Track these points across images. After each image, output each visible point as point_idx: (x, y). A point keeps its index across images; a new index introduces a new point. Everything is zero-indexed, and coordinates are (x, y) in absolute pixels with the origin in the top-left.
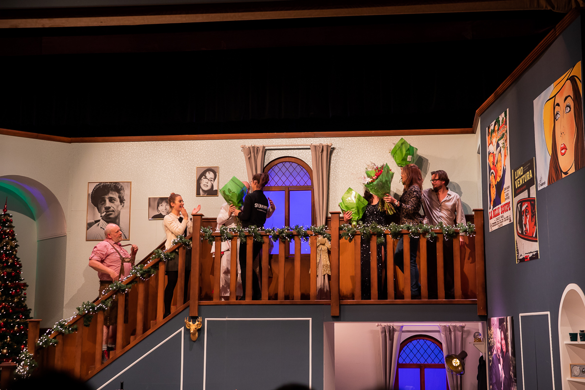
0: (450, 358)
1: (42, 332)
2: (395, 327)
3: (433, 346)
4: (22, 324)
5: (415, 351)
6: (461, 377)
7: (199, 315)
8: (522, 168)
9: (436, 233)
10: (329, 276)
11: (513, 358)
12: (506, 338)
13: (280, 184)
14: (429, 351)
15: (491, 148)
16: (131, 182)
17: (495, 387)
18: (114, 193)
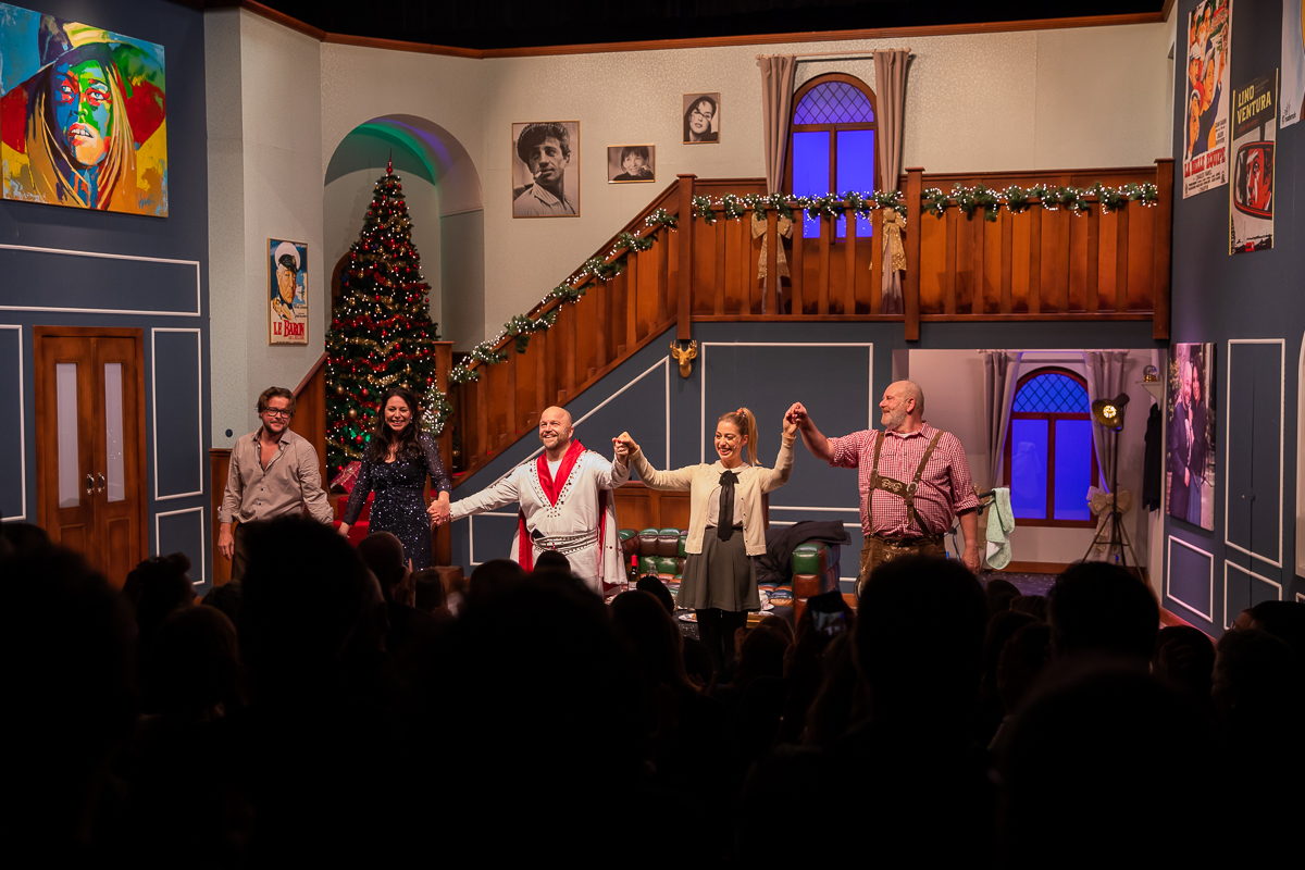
0: (1099, 404)
1: (457, 358)
2: (1009, 355)
3: (1071, 385)
4: (426, 346)
6: (1117, 436)
7: (693, 337)
8: (1252, 87)
9: (1087, 202)
10: (901, 272)
11: (1212, 412)
12: (1201, 379)
13: (821, 120)
14: (1065, 393)
15: (1196, 51)
16: (578, 122)
17: (1177, 454)
18: (552, 139)
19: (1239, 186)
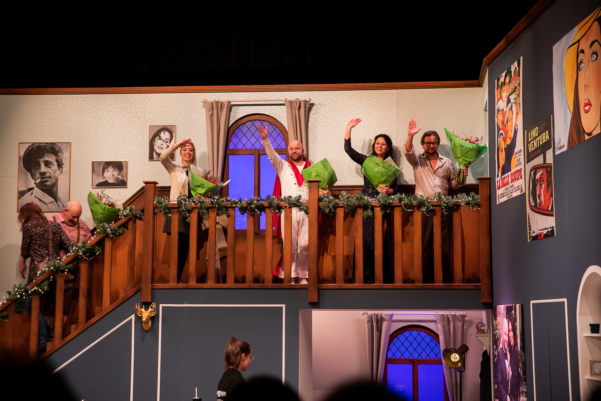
0: (448, 352)
2: (383, 316)
3: (428, 339)
5: (407, 344)
6: (461, 375)
7: (153, 300)
8: (537, 128)
14: (424, 345)
15: (501, 105)
16: (70, 143)
17: (501, 386)
18: (50, 155)
19: (532, 194)
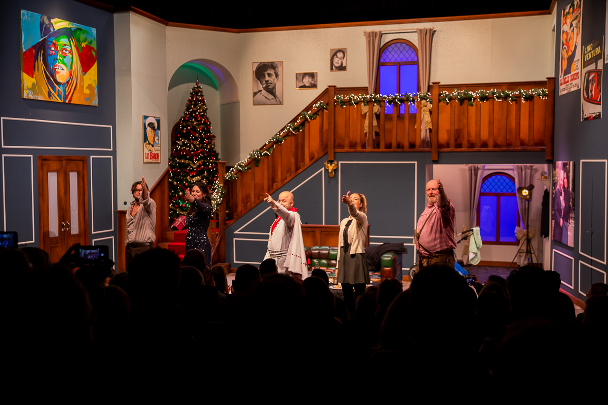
0: (521, 189)
1: (228, 169)
2: (479, 167)
3: (508, 180)
4: (214, 163)
5: (493, 184)
6: (529, 204)
7: (335, 159)
8: (592, 44)
9: (515, 97)
10: (430, 130)
13: (393, 60)
14: (504, 184)
15: (565, 28)
16: (282, 62)
17: (557, 213)
18: (271, 70)
